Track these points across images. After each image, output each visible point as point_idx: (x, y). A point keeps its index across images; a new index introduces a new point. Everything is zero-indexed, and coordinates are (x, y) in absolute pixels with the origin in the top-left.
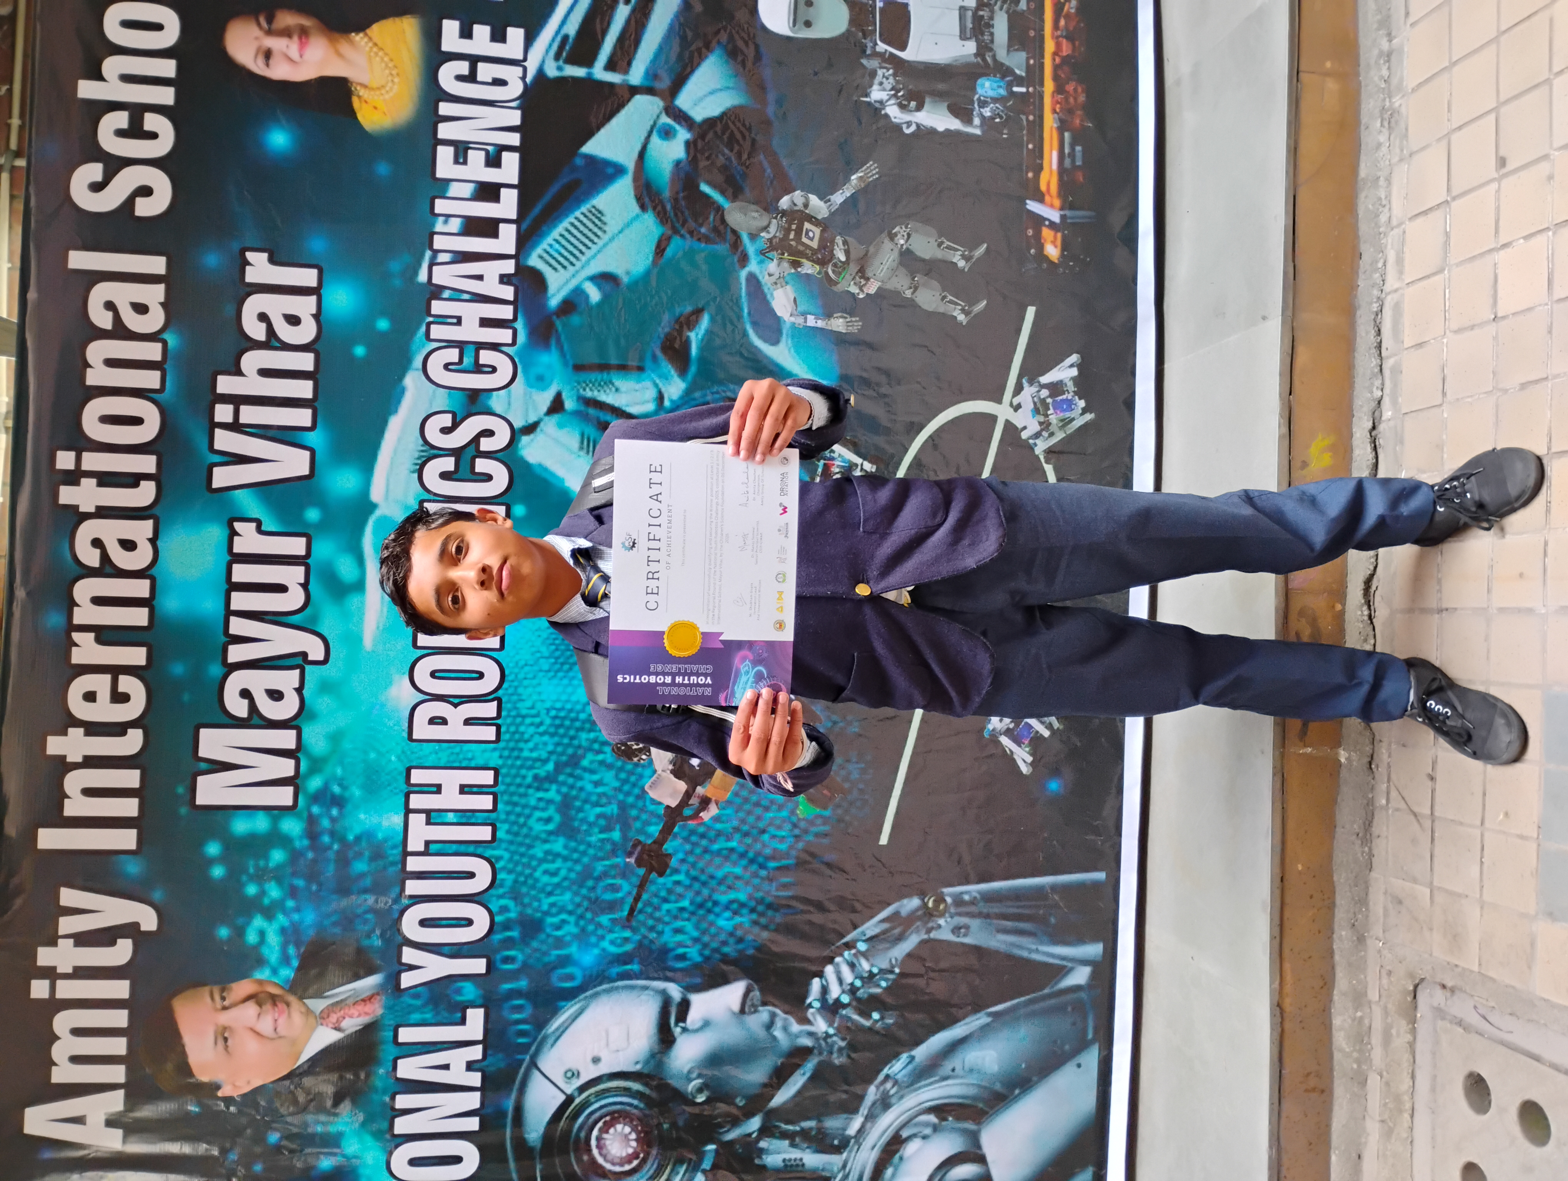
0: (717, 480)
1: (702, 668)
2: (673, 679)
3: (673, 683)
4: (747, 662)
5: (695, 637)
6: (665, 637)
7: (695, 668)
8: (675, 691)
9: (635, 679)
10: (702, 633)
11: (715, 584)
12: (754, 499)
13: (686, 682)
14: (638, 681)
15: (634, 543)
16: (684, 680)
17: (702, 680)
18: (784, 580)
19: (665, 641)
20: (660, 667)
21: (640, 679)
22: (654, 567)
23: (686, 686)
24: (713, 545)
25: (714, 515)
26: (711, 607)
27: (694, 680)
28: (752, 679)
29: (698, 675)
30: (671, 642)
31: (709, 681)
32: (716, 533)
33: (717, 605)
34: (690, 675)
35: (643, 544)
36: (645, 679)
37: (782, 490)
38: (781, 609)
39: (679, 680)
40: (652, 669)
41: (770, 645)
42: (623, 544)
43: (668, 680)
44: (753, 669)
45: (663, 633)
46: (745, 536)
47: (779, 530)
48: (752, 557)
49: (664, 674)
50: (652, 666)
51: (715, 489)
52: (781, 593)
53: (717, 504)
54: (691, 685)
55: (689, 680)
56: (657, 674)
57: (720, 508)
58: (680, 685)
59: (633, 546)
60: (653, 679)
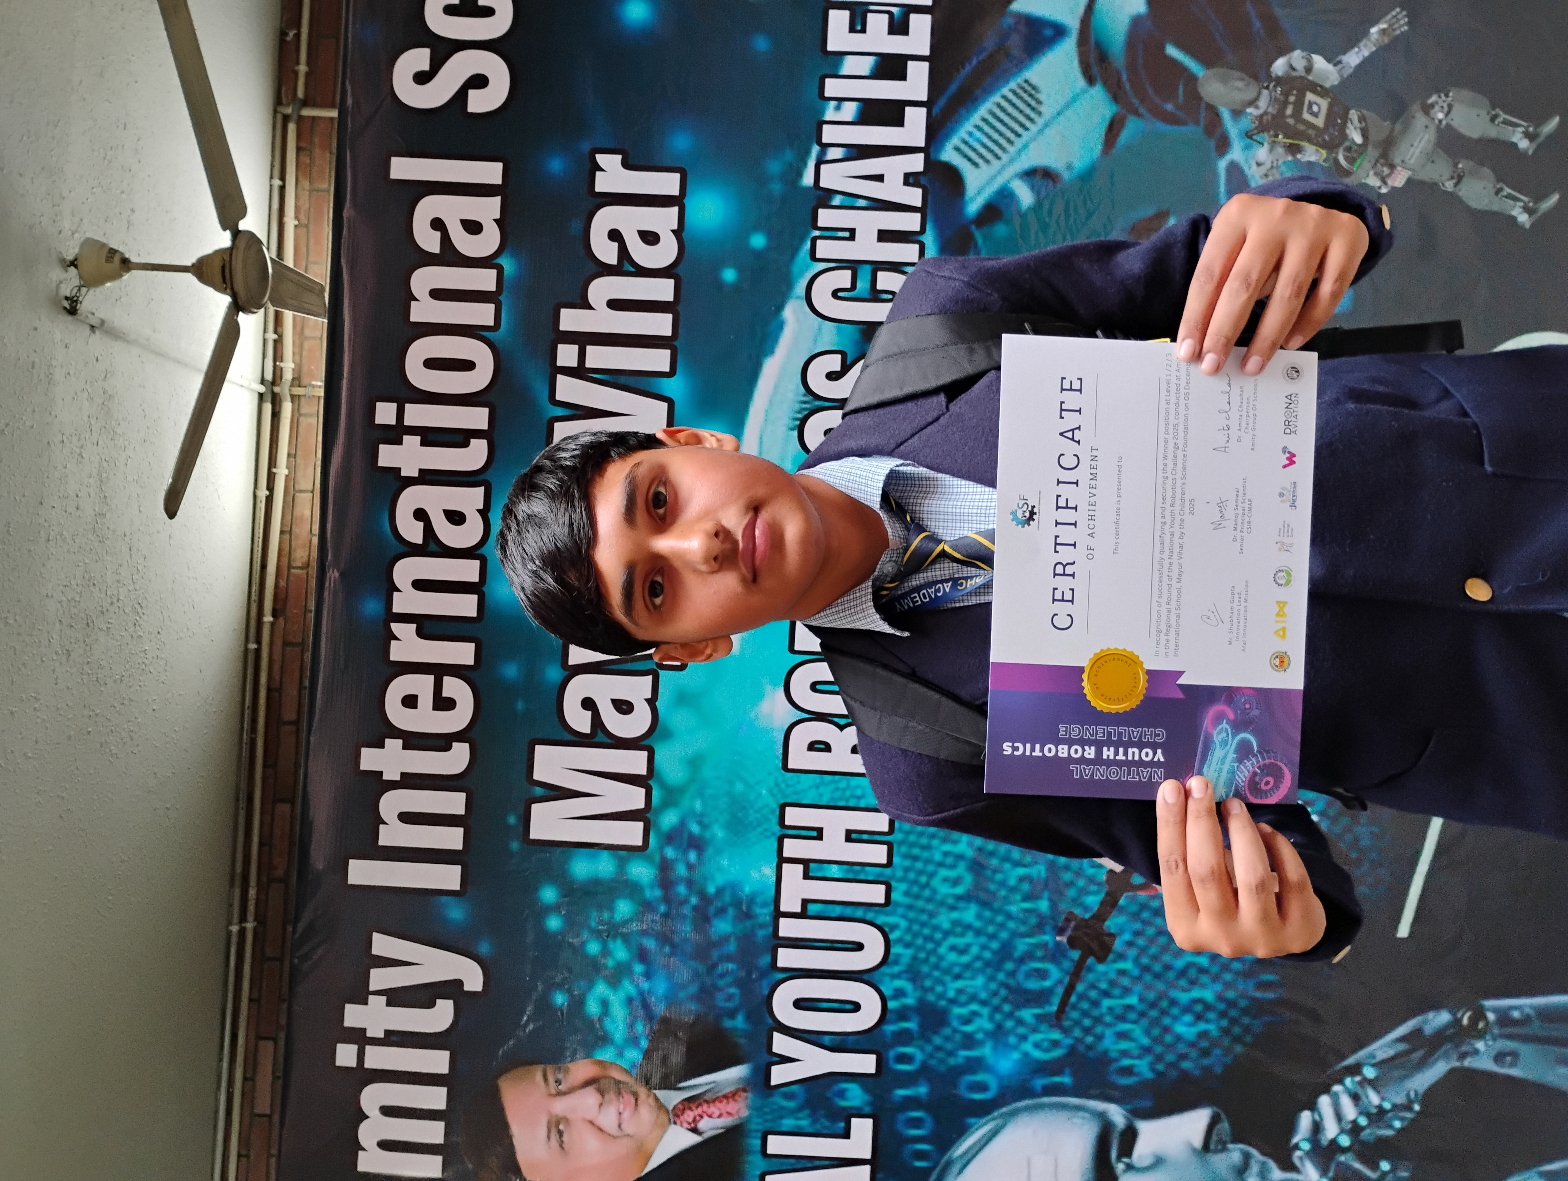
0: (1177, 404)
1: (1148, 733)
2: (1099, 752)
3: (1099, 760)
4: (1225, 725)
5: (1136, 678)
6: (1085, 676)
7: (1136, 733)
8: (1100, 773)
9: (1033, 749)
10: (1149, 672)
11: (1170, 586)
12: (1239, 440)
13: (1121, 757)
14: (1037, 753)
15: (1032, 513)
16: (1116, 753)
17: (1147, 754)
18: (1288, 582)
19: (1085, 684)
20: (1075, 731)
21: (1042, 750)
22: (1065, 554)
23: (1120, 764)
24: (1168, 519)
25: (1170, 466)
26: (1163, 628)
27: (1134, 753)
28: (1232, 755)
29: (1141, 746)
30: (1095, 686)
31: (1160, 756)
32: (1173, 497)
33: (1173, 624)
34: (1127, 745)
35: (1047, 514)
36: (1050, 750)
37: (1287, 424)
38: (1282, 633)
39: (1108, 753)
40: (1062, 734)
41: (1264, 695)
42: (1014, 513)
43: (1090, 753)
44: (1234, 735)
45: (1081, 670)
46: (1221, 505)
47: (1281, 495)
48: (1235, 540)
49: (1083, 743)
50: (1062, 728)
51: (1172, 421)
52: (1282, 604)
53: (1176, 447)
54: (1129, 764)
55: (1126, 754)
56: (1070, 742)
57: (1180, 453)
58: (1109, 763)
59: (1031, 518)
60: (1063, 751)
